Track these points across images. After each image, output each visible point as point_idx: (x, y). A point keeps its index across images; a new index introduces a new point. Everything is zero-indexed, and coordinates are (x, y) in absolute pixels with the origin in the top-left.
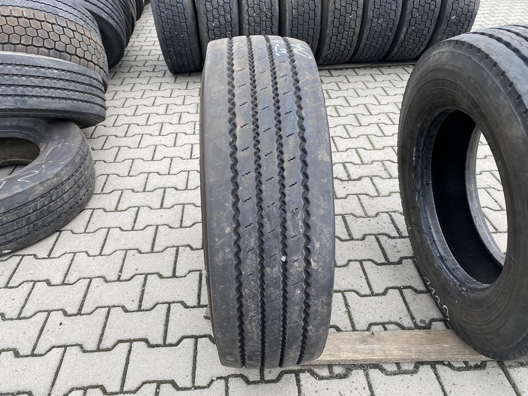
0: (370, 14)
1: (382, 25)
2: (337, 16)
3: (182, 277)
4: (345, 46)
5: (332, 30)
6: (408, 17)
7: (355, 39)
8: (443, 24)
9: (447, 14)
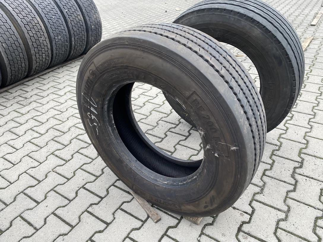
0: (52, 35)
1: (61, 39)
2: (34, 41)
3: (113, 220)
4: (45, 58)
5: (34, 50)
6: (72, 32)
7: (50, 52)
8: (89, 31)
9: (89, 25)
